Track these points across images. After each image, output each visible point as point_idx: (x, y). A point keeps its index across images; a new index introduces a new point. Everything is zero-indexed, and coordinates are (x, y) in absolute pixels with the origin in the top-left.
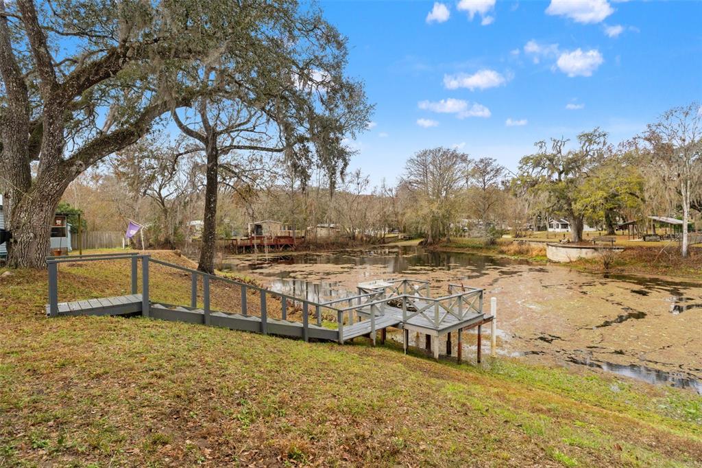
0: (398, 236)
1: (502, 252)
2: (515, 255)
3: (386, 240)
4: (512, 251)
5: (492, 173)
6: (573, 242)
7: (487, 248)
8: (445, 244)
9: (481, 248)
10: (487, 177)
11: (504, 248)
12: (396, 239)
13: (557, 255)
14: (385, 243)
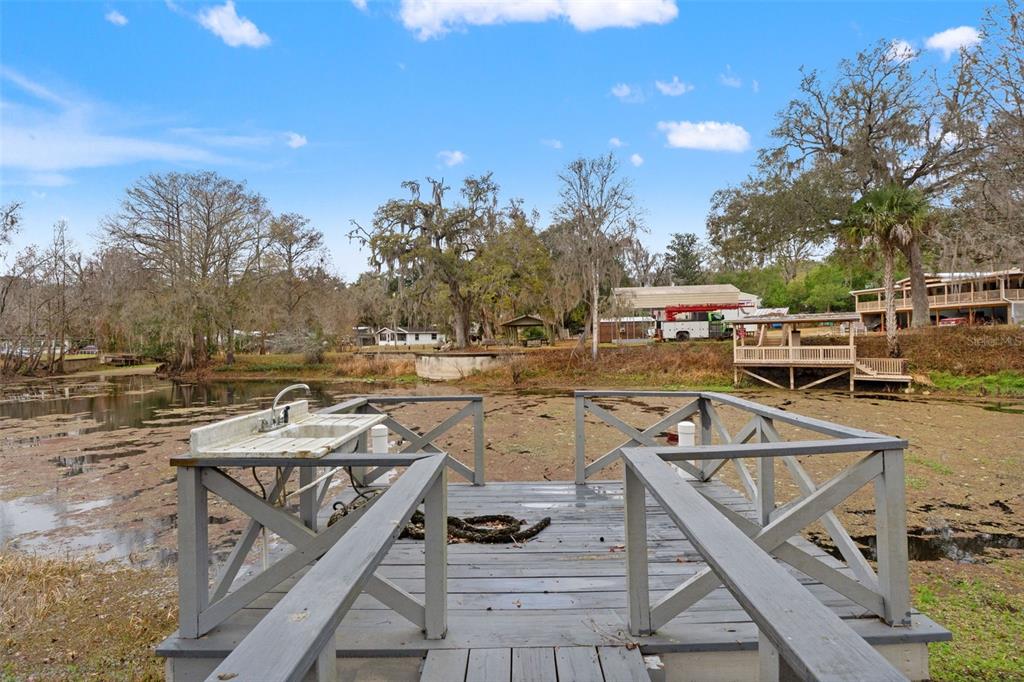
0: (97, 359)
1: (340, 373)
2: (363, 376)
3: (66, 367)
4: (359, 370)
5: (304, 242)
6: (458, 349)
7: (310, 369)
8: (224, 366)
9: (299, 369)
10: (295, 248)
11: (345, 367)
12: (92, 364)
13: (439, 370)
14: (65, 373)
